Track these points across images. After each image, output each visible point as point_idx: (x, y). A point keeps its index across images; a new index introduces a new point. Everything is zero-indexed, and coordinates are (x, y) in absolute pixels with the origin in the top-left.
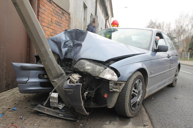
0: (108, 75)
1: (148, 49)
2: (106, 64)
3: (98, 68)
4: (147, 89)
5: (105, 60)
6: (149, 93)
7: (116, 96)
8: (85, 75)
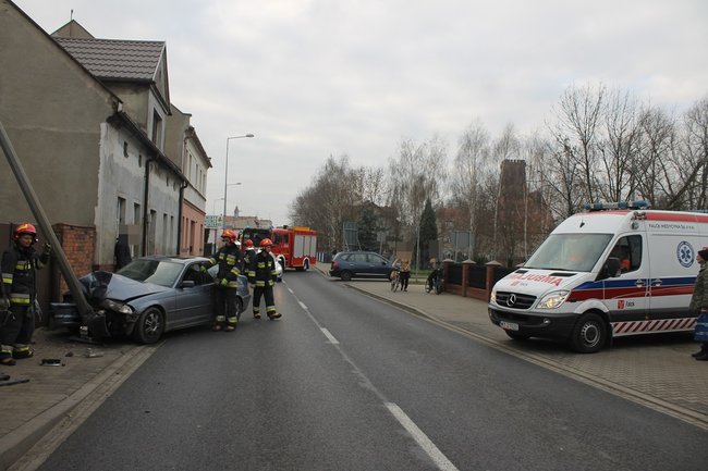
0: (126, 310)
1: (171, 286)
2: (125, 302)
3: (119, 305)
4: (168, 323)
5: (124, 299)
6: (170, 325)
7: (133, 325)
8: (109, 311)
